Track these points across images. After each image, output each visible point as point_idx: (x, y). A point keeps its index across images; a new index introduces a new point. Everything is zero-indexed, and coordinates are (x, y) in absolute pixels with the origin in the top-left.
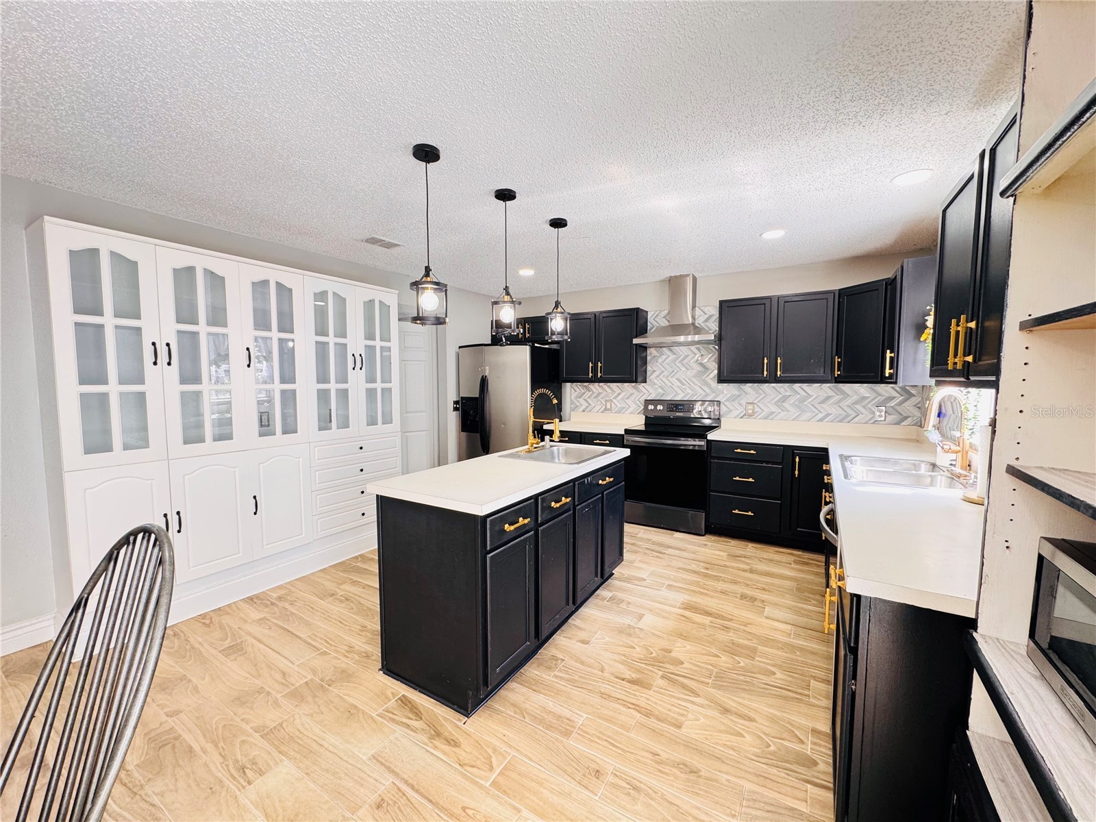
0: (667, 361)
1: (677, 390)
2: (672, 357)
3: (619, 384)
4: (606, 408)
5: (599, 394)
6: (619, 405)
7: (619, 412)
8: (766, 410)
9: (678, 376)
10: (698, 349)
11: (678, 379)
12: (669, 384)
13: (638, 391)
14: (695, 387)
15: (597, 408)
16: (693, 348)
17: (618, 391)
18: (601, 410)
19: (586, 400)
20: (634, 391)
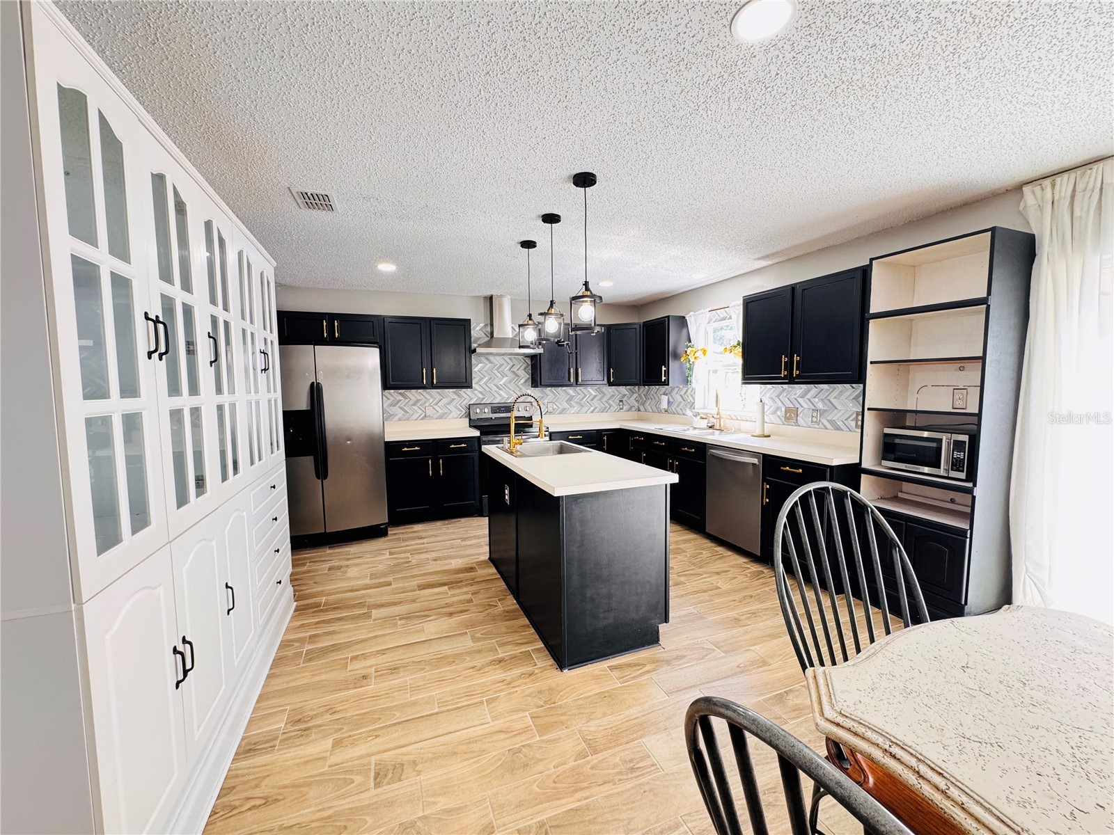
0: (485, 369)
1: (495, 394)
2: (489, 365)
3: (439, 390)
4: (425, 415)
5: (418, 401)
6: (441, 411)
7: (441, 417)
8: (561, 407)
9: (495, 381)
10: (510, 359)
11: (496, 386)
12: (488, 390)
13: (459, 397)
14: (510, 391)
15: (416, 416)
16: (507, 358)
17: (439, 397)
18: (420, 418)
19: (401, 408)
20: (455, 397)
